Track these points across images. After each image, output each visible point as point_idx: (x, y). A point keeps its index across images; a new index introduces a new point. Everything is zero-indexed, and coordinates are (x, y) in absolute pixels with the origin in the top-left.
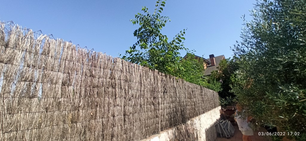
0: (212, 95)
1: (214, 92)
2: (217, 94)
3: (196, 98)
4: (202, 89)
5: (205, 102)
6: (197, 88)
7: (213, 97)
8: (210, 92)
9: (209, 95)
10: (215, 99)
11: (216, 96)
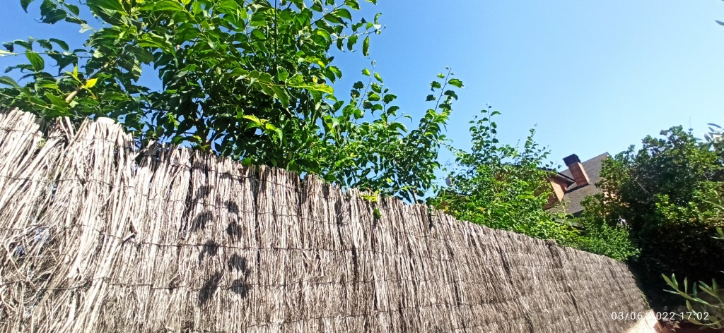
0: (609, 275)
1: (610, 263)
2: (625, 268)
3: (537, 294)
4: (557, 251)
5: (583, 306)
6: (528, 250)
7: (612, 280)
8: (593, 261)
9: (593, 275)
10: (622, 286)
11: (624, 276)
